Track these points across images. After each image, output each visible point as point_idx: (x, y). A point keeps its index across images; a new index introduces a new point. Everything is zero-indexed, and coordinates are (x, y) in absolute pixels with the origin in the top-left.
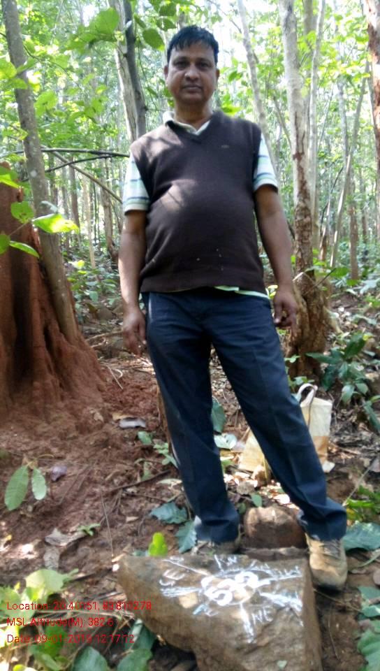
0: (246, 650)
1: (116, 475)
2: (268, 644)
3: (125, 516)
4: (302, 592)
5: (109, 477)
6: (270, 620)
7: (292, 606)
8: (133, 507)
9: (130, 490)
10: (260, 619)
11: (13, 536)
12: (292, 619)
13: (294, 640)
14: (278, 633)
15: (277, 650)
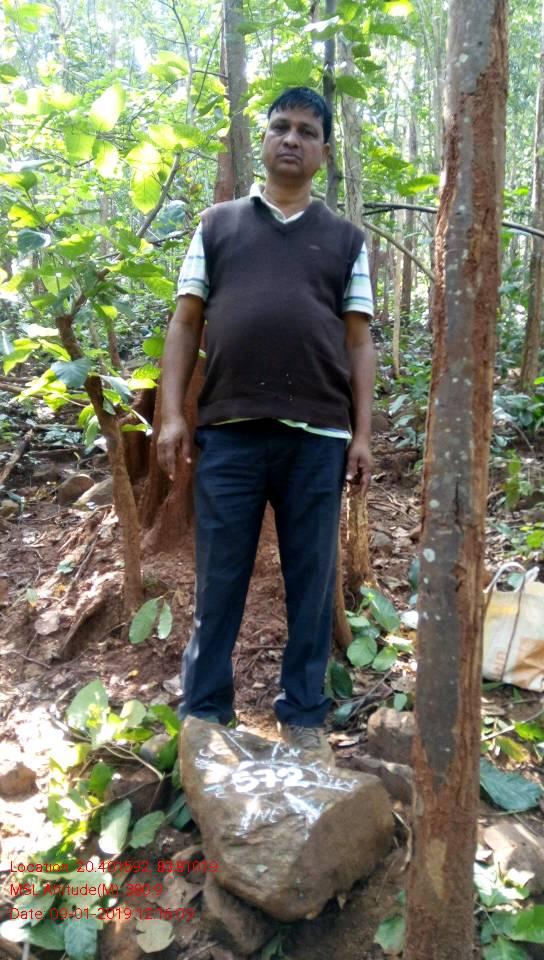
0: (231, 842)
1: (265, 633)
2: (257, 844)
3: (254, 681)
4: (329, 806)
5: (257, 632)
6: (272, 821)
7: (307, 815)
8: (267, 673)
9: (271, 653)
10: (263, 818)
11: (139, 673)
12: (299, 829)
13: (287, 850)
14: (274, 837)
15: (264, 854)
